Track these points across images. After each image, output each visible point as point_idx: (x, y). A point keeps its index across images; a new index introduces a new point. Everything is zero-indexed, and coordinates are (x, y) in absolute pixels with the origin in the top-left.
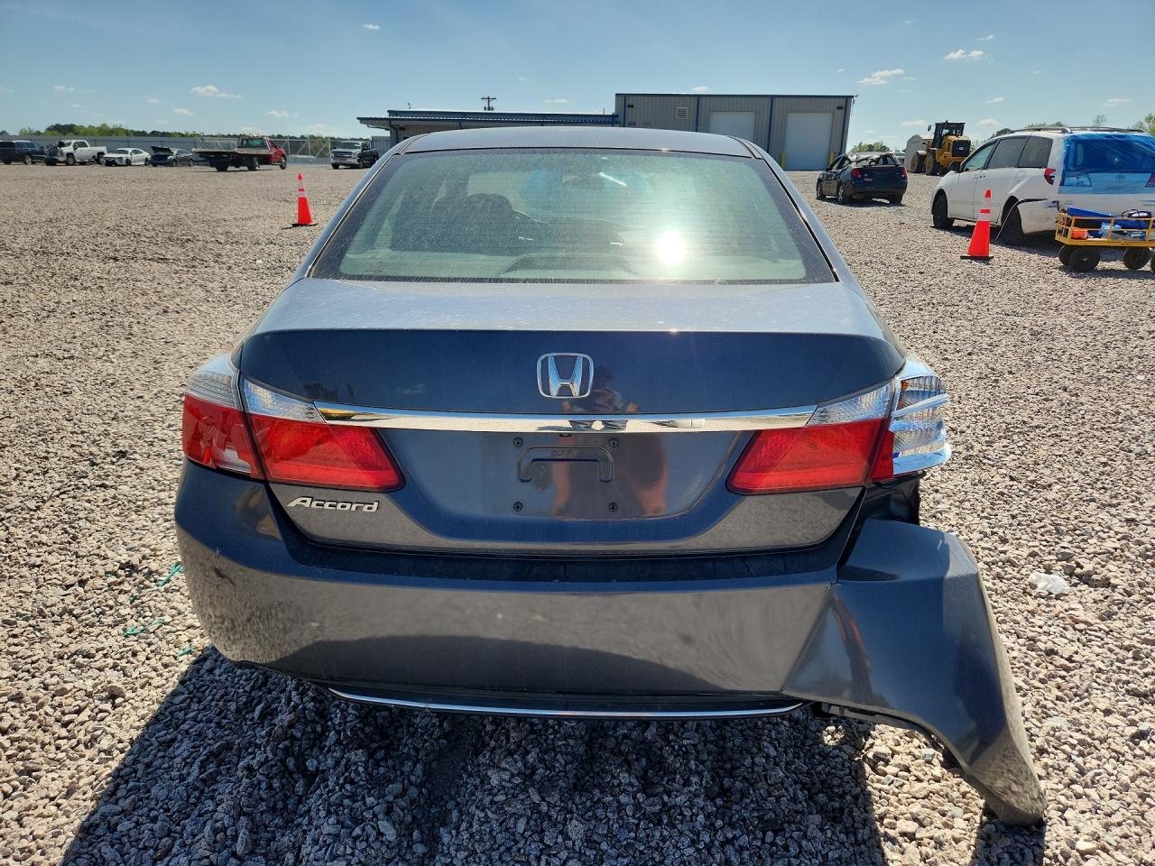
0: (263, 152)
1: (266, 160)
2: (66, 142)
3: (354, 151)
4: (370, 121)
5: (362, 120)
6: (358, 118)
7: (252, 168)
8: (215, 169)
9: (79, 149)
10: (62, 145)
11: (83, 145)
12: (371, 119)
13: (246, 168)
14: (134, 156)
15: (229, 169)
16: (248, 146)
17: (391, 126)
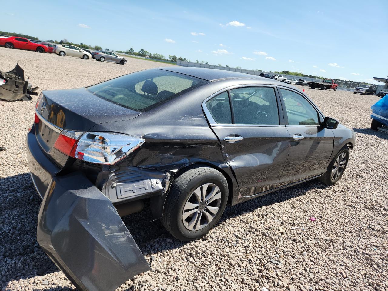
0: (329, 84)
1: (330, 87)
2: (277, 75)
3: (365, 88)
4: (378, 79)
5: (375, 78)
6: (373, 78)
7: (323, 89)
8: (311, 88)
9: (279, 77)
10: (275, 76)
11: (281, 76)
12: (379, 78)
13: (321, 89)
14: (293, 81)
15: (315, 88)
16: (325, 82)
17: (386, 81)
